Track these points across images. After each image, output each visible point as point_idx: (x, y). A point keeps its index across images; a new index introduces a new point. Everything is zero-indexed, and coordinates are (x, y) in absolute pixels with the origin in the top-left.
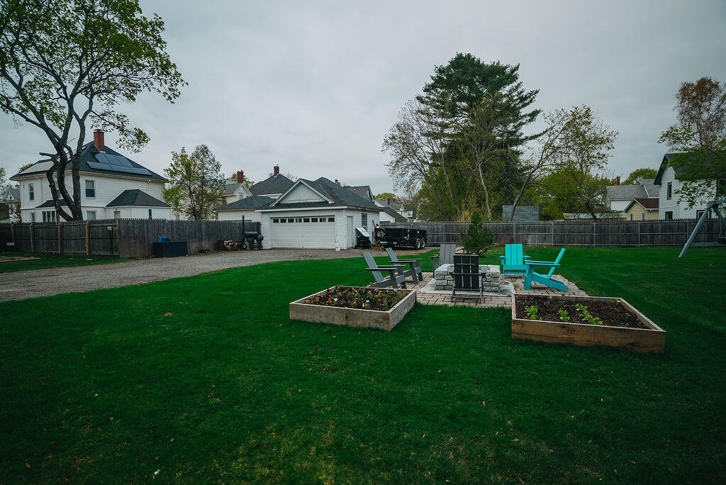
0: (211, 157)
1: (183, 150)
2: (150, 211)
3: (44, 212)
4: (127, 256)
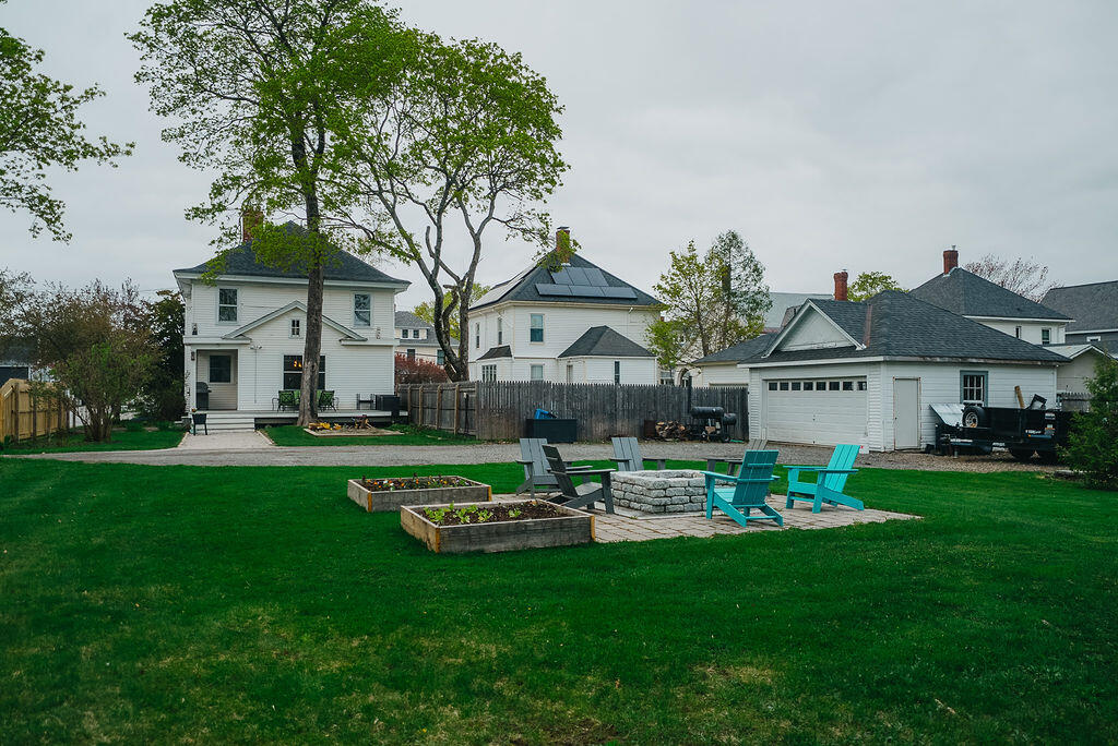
0: (748, 254)
1: (691, 248)
2: (617, 364)
3: (483, 367)
4: (487, 437)
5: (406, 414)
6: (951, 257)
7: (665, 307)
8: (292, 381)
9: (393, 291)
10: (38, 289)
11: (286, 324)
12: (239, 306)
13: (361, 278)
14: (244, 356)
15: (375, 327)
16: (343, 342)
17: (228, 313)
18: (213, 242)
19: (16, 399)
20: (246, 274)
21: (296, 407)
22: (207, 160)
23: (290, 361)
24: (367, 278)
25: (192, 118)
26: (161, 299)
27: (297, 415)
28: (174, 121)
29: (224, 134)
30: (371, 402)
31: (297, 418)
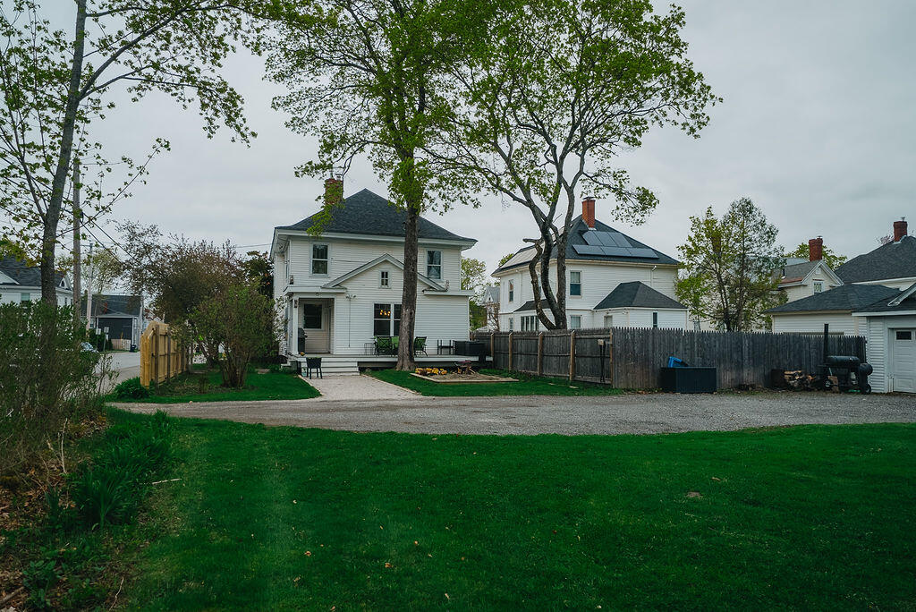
0: (759, 219)
1: (709, 213)
2: (655, 315)
3: (522, 318)
4: (622, 386)
5: (491, 359)
6: (901, 227)
7: (682, 265)
8: (381, 328)
9: (459, 248)
10: (162, 241)
11: (376, 276)
12: (329, 260)
13: (434, 236)
14: (340, 305)
15: (445, 280)
16: (426, 293)
17: (320, 267)
18: (319, 198)
19: (157, 342)
20: (337, 232)
21: (395, 352)
22: (309, 126)
23: (380, 309)
24: (438, 236)
25: (297, 88)
26: (250, 258)
27: (397, 360)
28: (282, 90)
29: (324, 104)
30: (450, 347)
31: (396, 362)
